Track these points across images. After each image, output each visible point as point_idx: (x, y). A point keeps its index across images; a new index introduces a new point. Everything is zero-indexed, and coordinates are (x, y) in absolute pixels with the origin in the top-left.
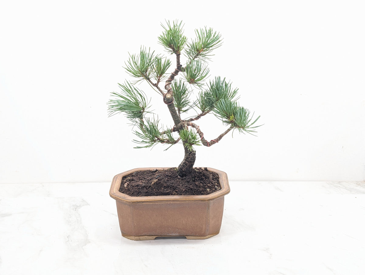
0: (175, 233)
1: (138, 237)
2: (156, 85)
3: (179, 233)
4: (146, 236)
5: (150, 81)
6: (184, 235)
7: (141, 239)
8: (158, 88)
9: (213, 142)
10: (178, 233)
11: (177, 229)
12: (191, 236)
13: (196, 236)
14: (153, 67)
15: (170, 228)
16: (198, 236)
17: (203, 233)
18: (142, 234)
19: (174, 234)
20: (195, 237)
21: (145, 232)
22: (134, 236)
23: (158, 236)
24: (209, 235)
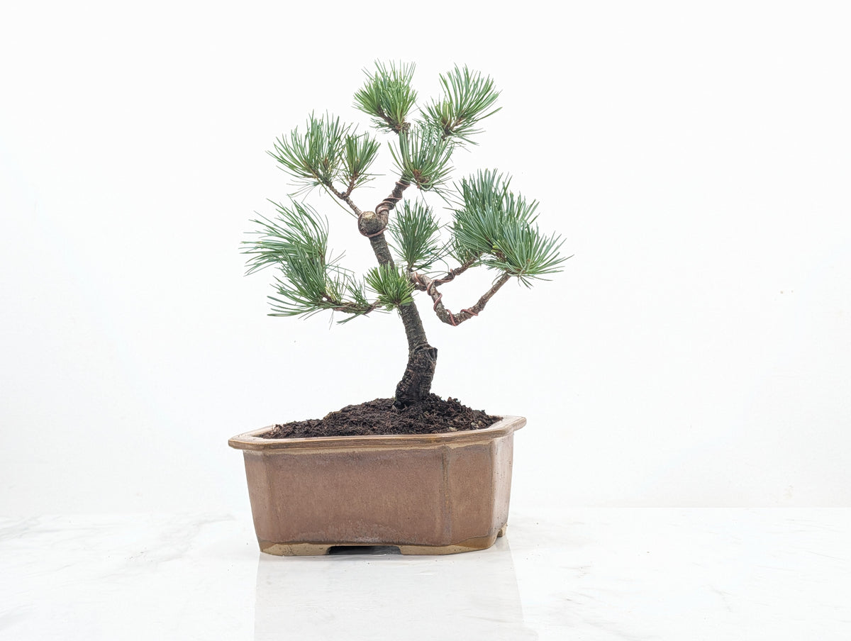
0: (372, 535)
1: (287, 546)
2: (344, 197)
3: (381, 535)
4: (306, 545)
5: (332, 188)
6: (393, 543)
7: (295, 552)
8: (347, 201)
9: (466, 315)
10: (379, 535)
11: (376, 523)
12: (411, 544)
13: (421, 545)
14: (339, 157)
15: (358, 522)
16: (426, 545)
17: (437, 535)
18: (297, 538)
19: (370, 540)
20: (420, 547)
21: (302, 533)
22: (279, 543)
23: (334, 543)
24: (454, 542)
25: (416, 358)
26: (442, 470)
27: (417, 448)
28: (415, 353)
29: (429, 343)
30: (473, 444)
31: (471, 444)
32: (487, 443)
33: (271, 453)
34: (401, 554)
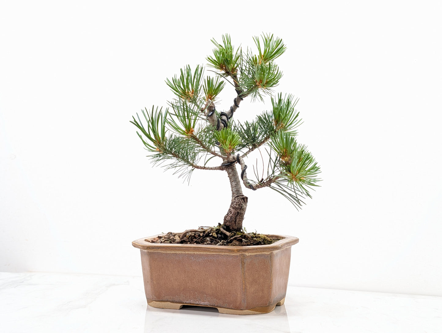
0: (203, 301)
1: (159, 302)
2: (203, 110)
4: (169, 303)
6: (215, 306)
10: (207, 301)
11: (206, 294)
13: (229, 309)
15: (196, 293)
16: (232, 309)
18: (164, 299)
19: (202, 303)
21: (167, 296)
22: (155, 301)
23: (183, 303)
24: (248, 308)
25: (235, 202)
26: (241, 267)
27: (228, 254)
28: (234, 199)
29: (243, 194)
30: (260, 253)
31: (258, 253)
32: (268, 253)
33: (151, 251)
34: (218, 312)
